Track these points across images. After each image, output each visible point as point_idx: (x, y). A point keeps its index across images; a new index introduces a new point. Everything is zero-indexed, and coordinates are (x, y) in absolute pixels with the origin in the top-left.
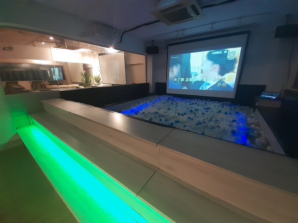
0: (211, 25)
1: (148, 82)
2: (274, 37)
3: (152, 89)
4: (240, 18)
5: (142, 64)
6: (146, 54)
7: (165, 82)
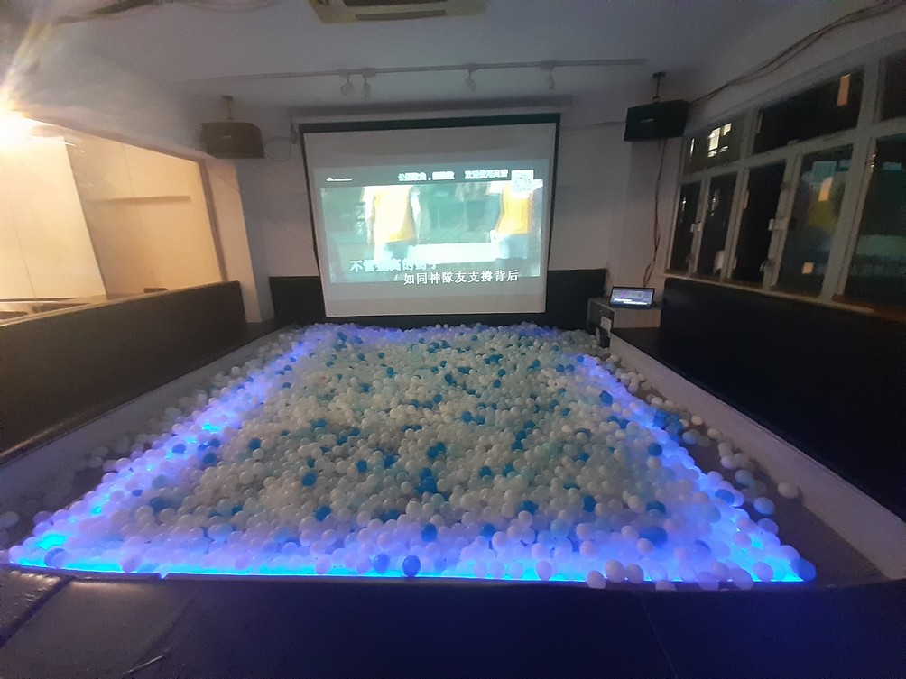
0: (466, 71)
1: (232, 279)
2: (623, 138)
3: (255, 307)
4: (549, 65)
5: (185, 199)
6: (204, 155)
7: (313, 273)
